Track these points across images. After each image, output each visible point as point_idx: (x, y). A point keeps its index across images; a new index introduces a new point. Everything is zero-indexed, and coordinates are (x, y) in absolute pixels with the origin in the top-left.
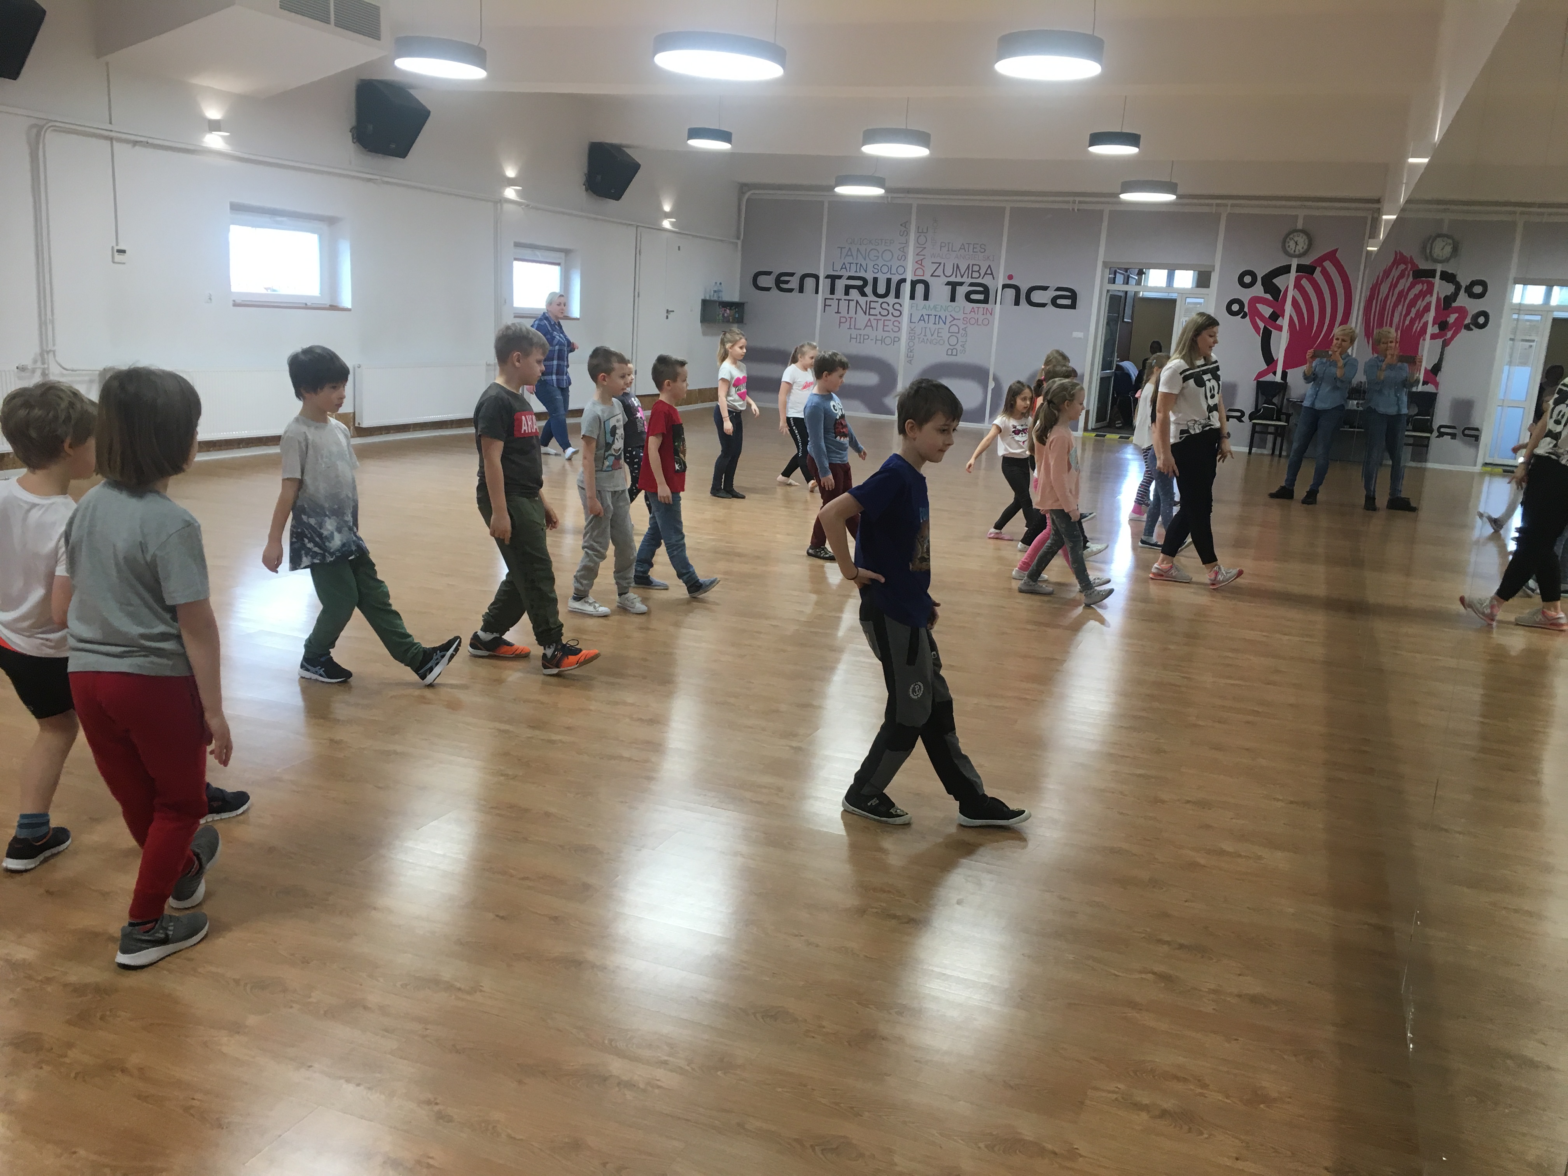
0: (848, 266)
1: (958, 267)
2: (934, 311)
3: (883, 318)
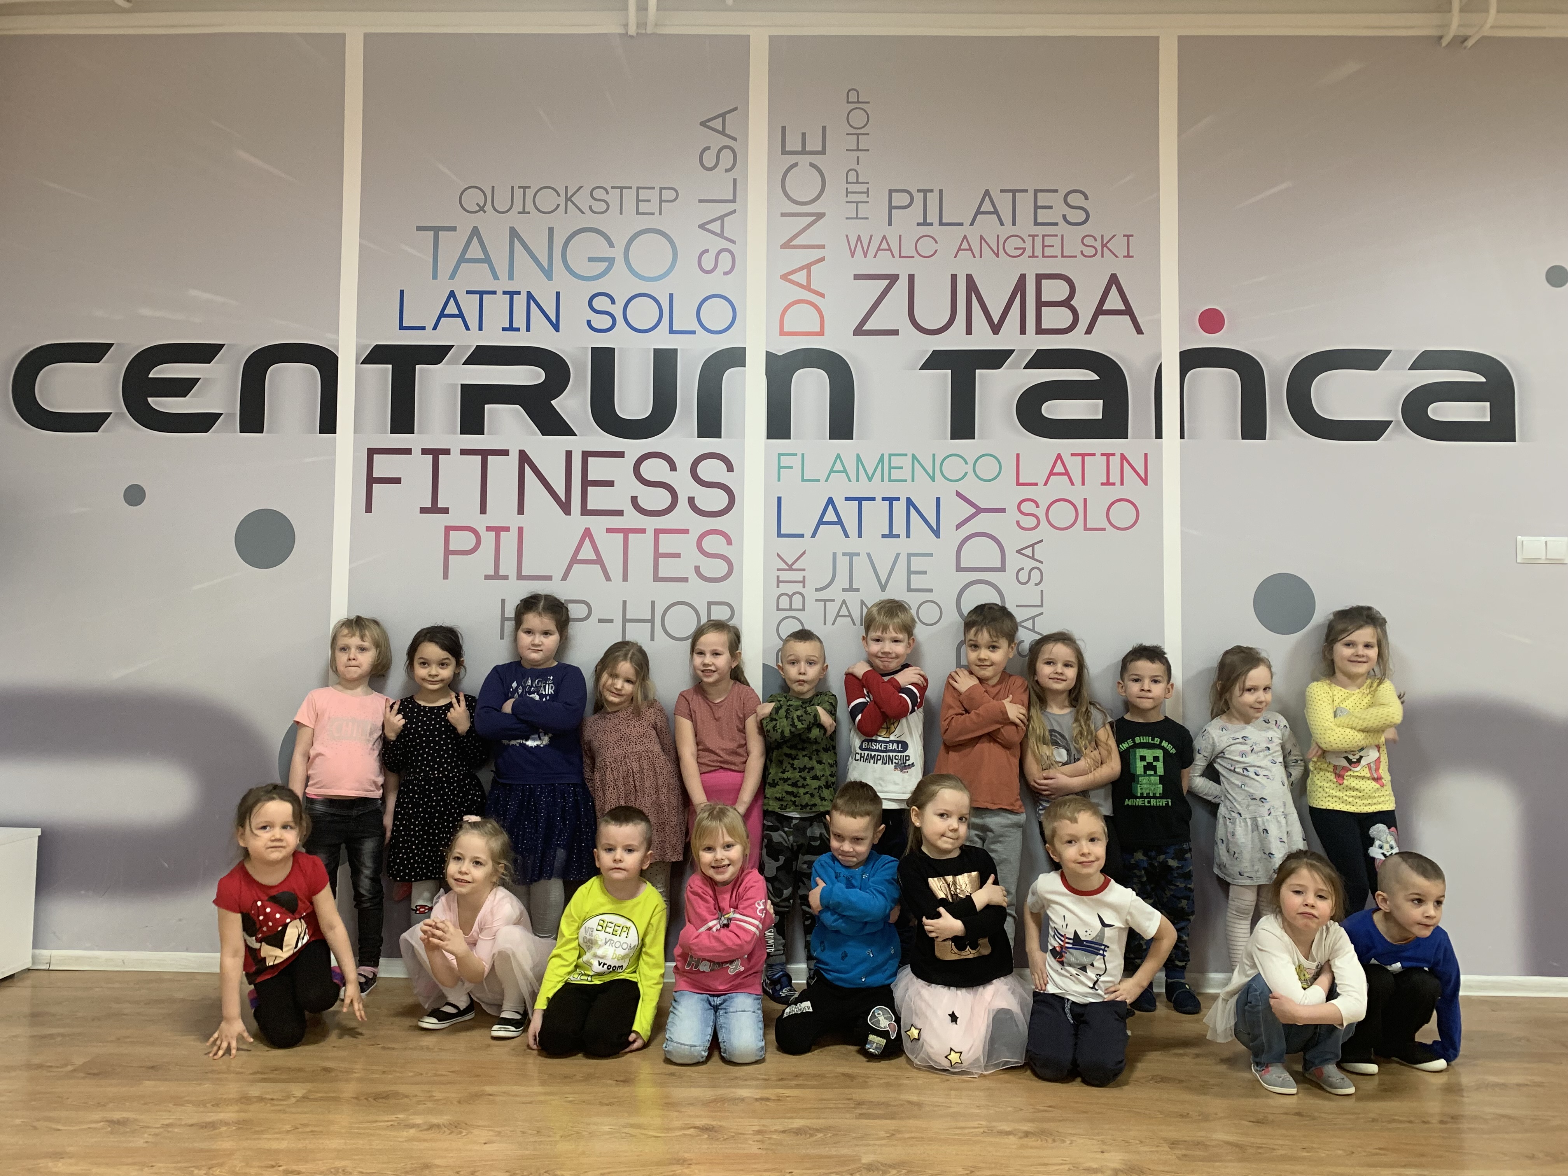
0: (470, 305)
1: (972, 286)
2: (883, 481)
3: (652, 523)
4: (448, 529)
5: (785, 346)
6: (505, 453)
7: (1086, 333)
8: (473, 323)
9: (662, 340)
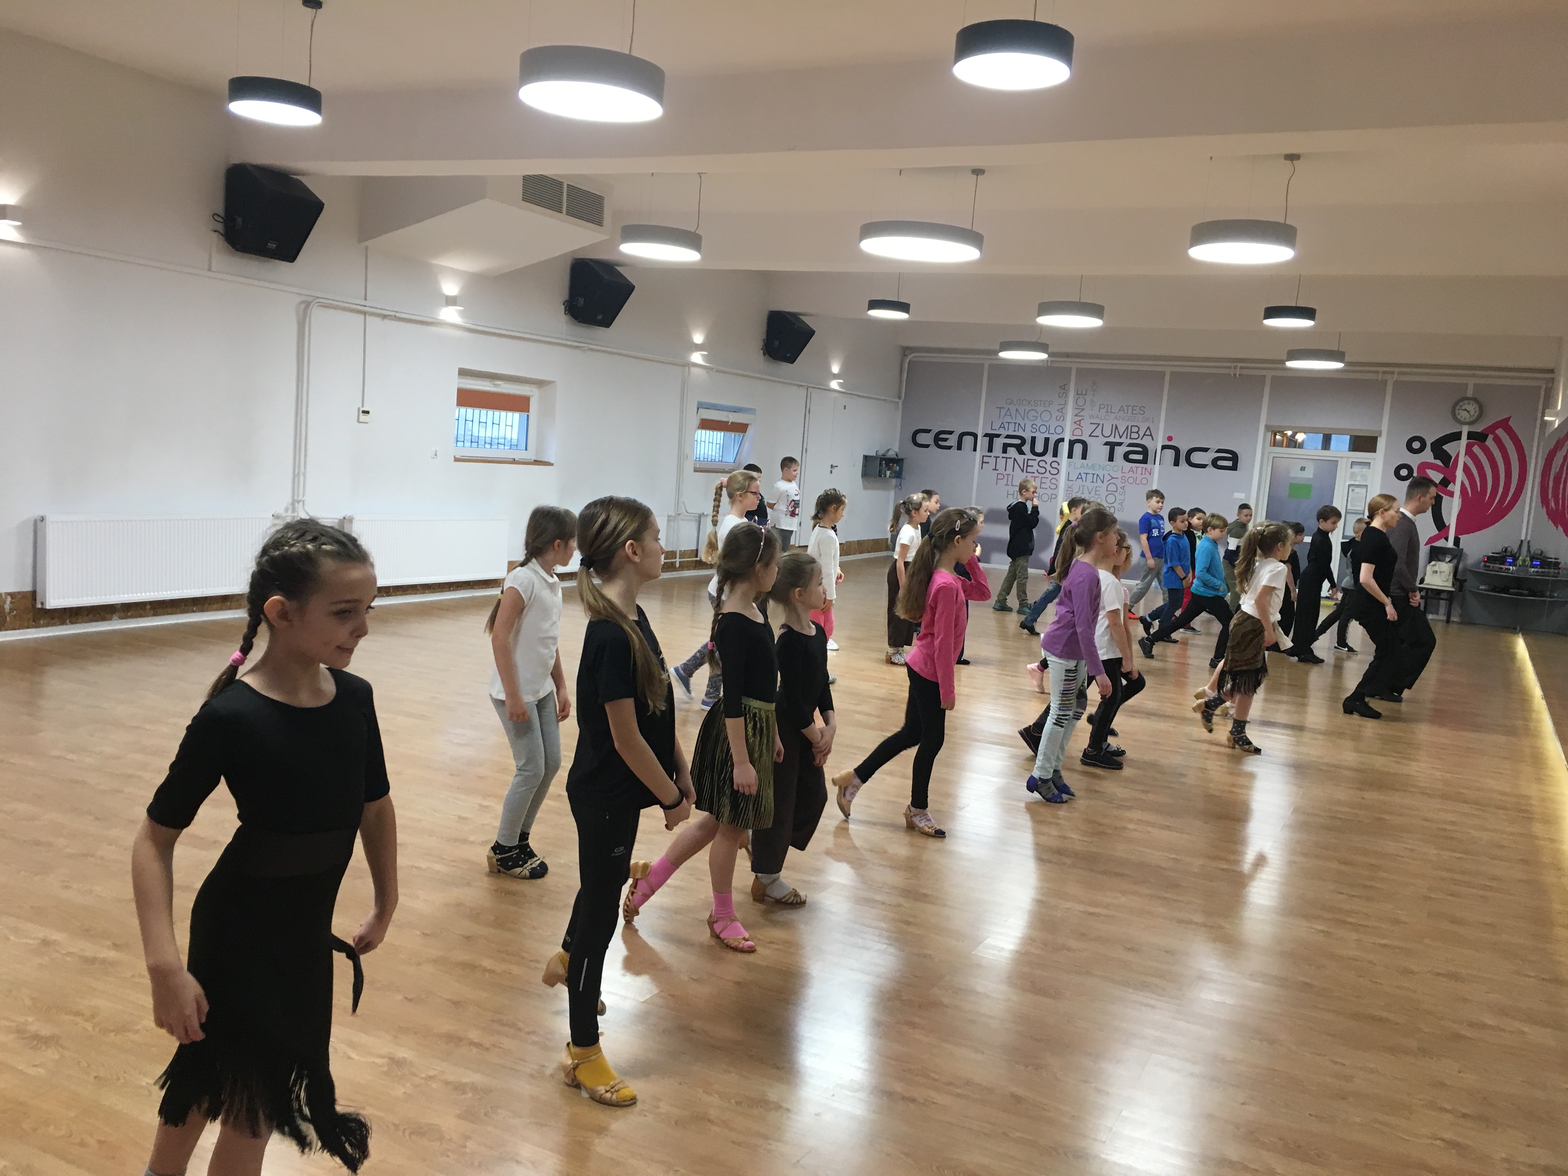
0: (1006, 425)
1: (1116, 427)
2: (1092, 470)
4: (998, 474)
5: (1073, 438)
6: (1011, 458)
7: (1141, 440)
8: (1007, 429)
9: (1047, 435)
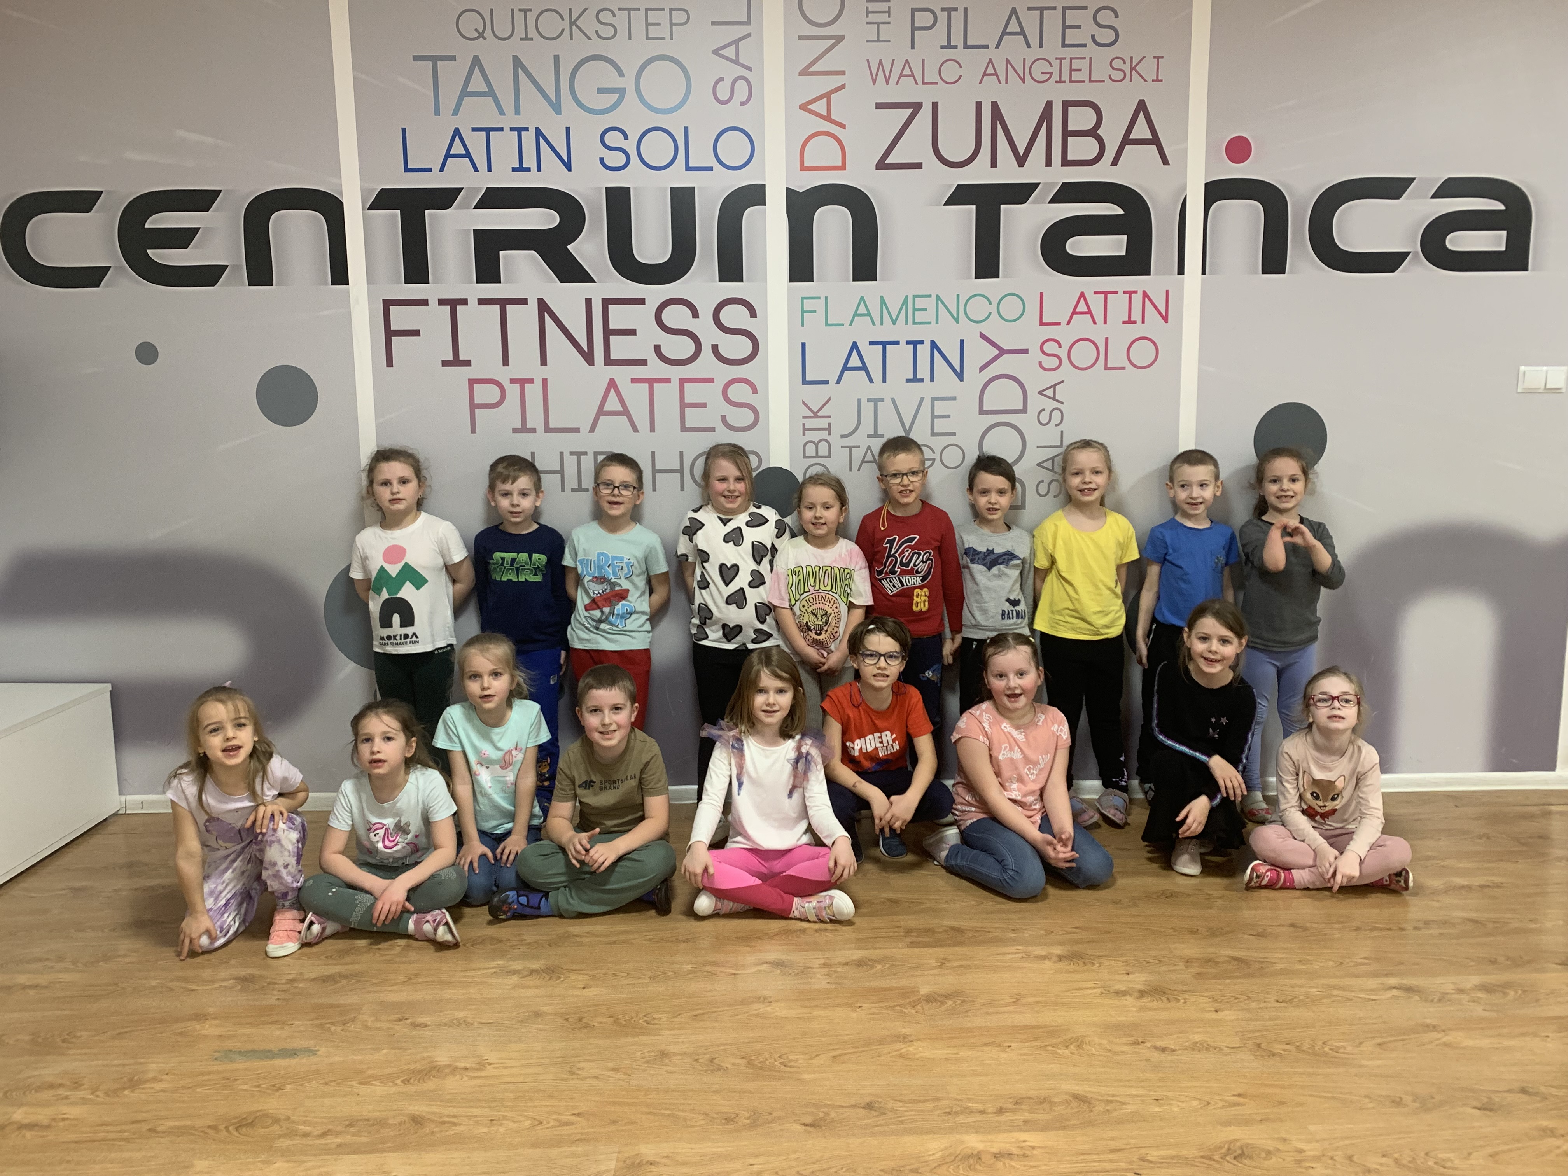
0: (476, 144)
1: (997, 115)
2: (907, 323)
3: (676, 373)
4: (472, 382)
5: (805, 182)
6: (524, 302)
7: (1112, 165)
8: (482, 163)
9: (679, 178)
